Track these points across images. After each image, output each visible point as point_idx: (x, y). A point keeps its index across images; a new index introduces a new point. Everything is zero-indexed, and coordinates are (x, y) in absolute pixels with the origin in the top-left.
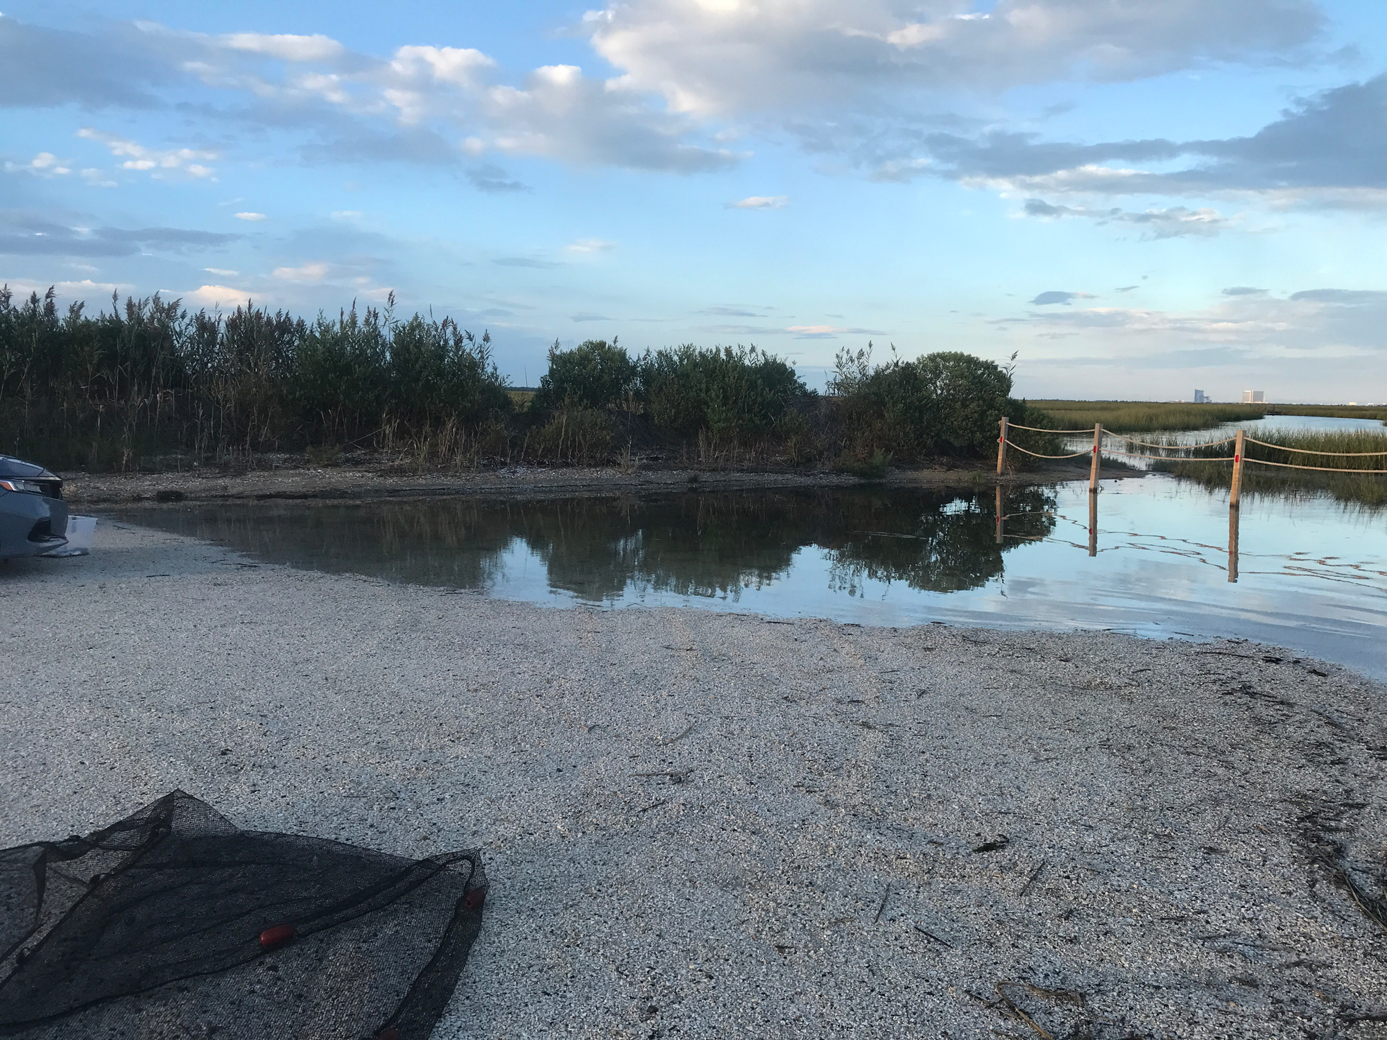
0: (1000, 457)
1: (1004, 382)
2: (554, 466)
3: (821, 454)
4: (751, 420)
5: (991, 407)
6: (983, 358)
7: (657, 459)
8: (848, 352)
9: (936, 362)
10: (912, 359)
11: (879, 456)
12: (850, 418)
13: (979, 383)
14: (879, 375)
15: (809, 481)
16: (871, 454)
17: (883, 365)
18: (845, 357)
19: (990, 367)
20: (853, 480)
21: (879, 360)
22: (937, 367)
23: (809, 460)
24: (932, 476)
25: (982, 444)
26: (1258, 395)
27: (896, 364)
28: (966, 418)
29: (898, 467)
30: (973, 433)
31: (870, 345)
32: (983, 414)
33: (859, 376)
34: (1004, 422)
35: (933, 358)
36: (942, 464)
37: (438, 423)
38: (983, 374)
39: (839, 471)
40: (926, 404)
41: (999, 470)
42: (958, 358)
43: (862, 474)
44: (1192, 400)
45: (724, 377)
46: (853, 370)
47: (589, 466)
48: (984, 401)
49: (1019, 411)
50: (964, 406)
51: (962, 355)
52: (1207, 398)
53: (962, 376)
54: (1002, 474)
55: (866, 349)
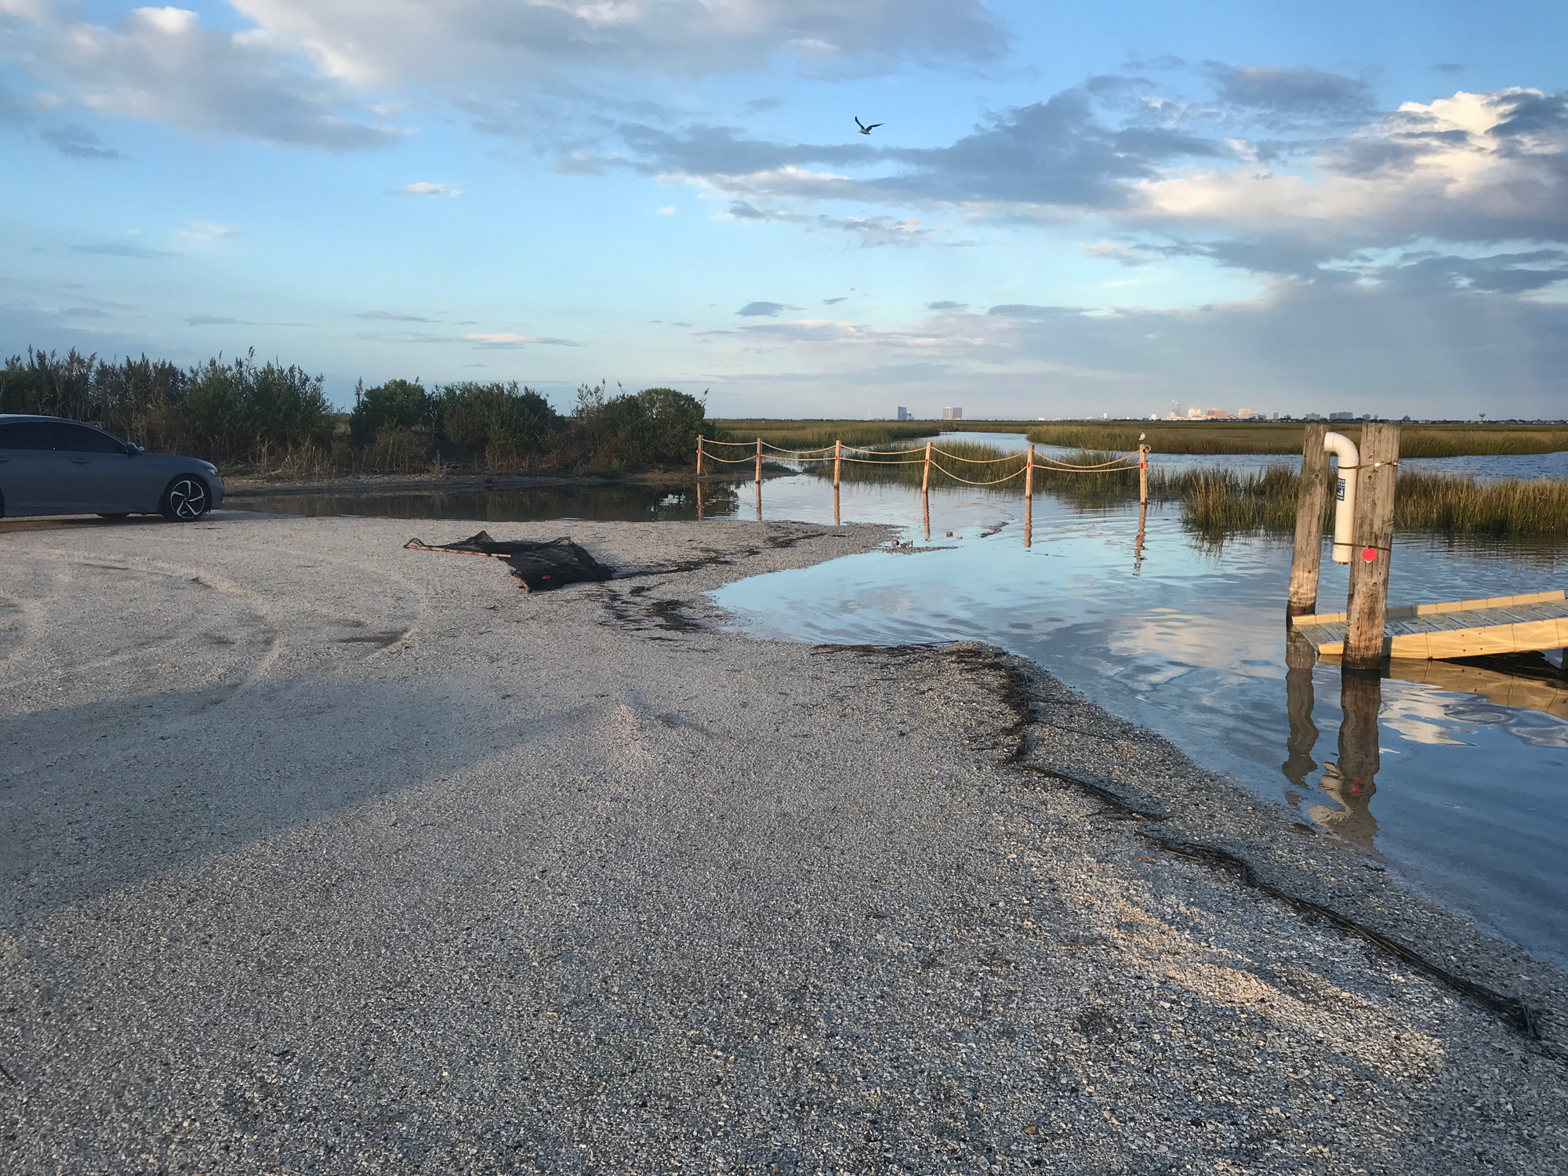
0: (699, 465)
1: (699, 409)
2: (385, 474)
3: (575, 462)
4: (522, 438)
5: (691, 428)
6: (684, 393)
7: (456, 467)
8: (586, 387)
9: (652, 395)
10: (635, 394)
11: (616, 464)
12: (593, 436)
13: (682, 411)
14: (611, 405)
15: (569, 481)
16: (610, 463)
17: (614, 398)
18: (585, 391)
19: (689, 399)
20: (599, 480)
21: (610, 394)
22: (652, 399)
23: (566, 467)
24: (655, 477)
25: (686, 455)
26: (957, 411)
27: (623, 397)
28: (675, 436)
29: (629, 472)
30: (680, 447)
31: (604, 382)
32: (686, 433)
33: (596, 405)
34: (700, 438)
35: (649, 392)
36: (659, 469)
37: (297, 445)
38: (684, 404)
39: (588, 474)
40: (646, 426)
41: (698, 472)
42: (667, 393)
43: (605, 476)
44: (896, 417)
45: (499, 407)
46: (592, 401)
47: (409, 473)
48: (687, 423)
49: (712, 429)
50: (673, 427)
51: (670, 390)
52: (910, 415)
53: (670, 406)
54: (701, 475)
55: (601, 385)
